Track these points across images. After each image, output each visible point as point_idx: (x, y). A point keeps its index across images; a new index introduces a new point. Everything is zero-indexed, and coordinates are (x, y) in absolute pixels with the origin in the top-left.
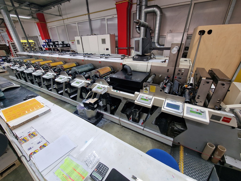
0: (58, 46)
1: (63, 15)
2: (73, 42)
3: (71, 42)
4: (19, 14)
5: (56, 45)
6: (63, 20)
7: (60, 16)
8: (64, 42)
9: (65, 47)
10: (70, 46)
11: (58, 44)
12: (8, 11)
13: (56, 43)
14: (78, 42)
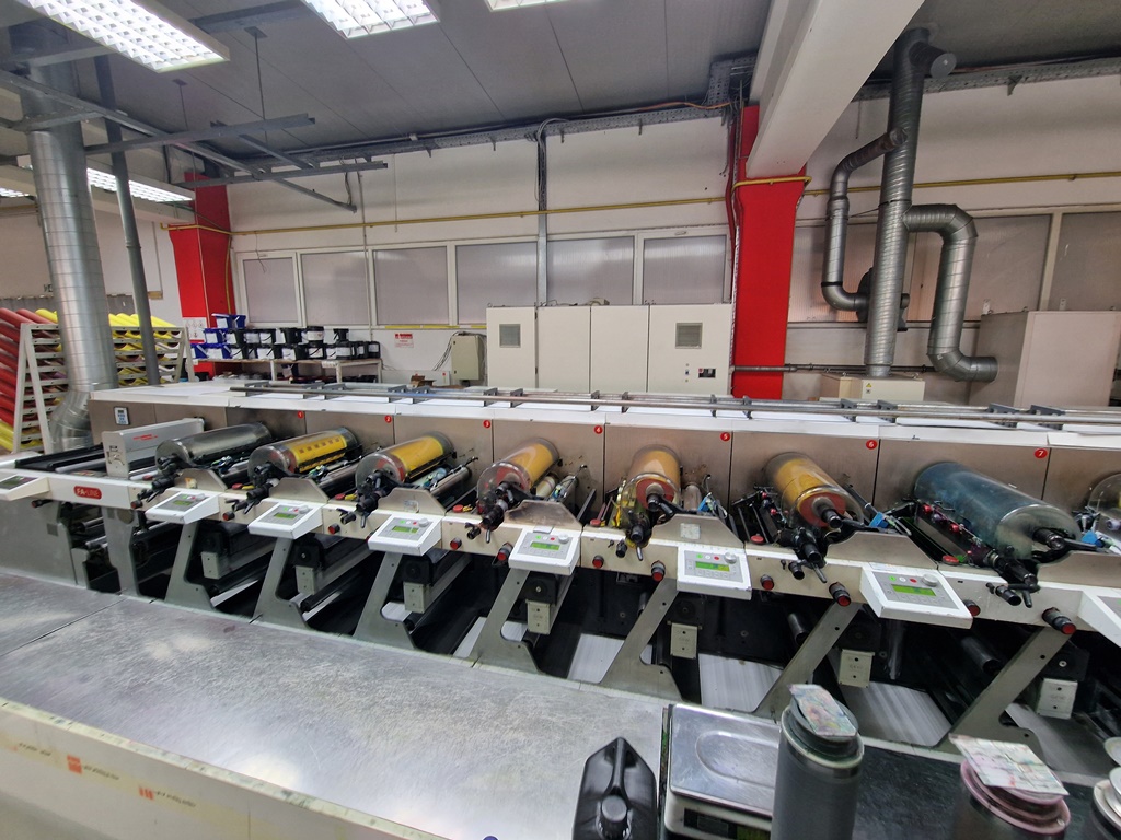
0: (320, 354)
1: (365, 202)
2: (410, 335)
3: (393, 333)
4: (130, 175)
5: (308, 346)
6: (361, 229)
7: (352, 207)
8: (347, 330)
9: (360, 357)
10: (377, 356)
11: (320, 344)
12: (82, 144)
13: (309, 337)
14: (511, 335)
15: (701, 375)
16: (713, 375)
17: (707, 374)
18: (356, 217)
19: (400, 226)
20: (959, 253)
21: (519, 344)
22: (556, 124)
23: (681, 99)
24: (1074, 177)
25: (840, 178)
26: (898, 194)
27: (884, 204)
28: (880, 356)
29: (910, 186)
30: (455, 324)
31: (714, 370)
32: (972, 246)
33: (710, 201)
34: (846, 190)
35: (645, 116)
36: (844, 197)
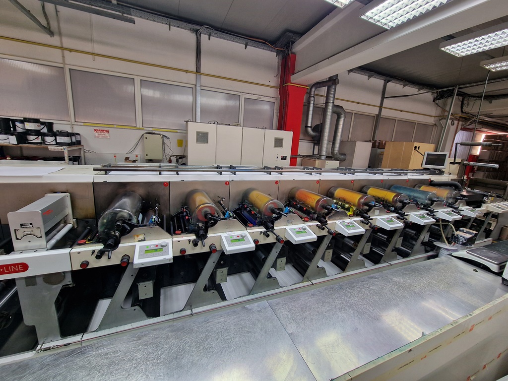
0: (39, 140)
1: (63, 32)
2: (107, 131)
3: (91, 128)
6: (60, 50)
7: (50, 32)
9: (74, 144)
10: (80, 143)
14: (203, 137)
15: (282, 159)
16: (286, 159)
17: (284, 158)
18: (55, 40)
19: (97, 57)
20: (341, 122)
21: (207, 142)
22: (208, 29)
23: (266, 40)
24: (359, 103)
25: (313, 90)
26: (331, 100)
27: (327, 103)
28: (324, 153)
29: (334, 98)
30: (141, 127)
31: (286, 157)
32: (344, 120)
33: (271, 87)
34: (314, 94)
35: (250, 42)
36: (314, 97)
